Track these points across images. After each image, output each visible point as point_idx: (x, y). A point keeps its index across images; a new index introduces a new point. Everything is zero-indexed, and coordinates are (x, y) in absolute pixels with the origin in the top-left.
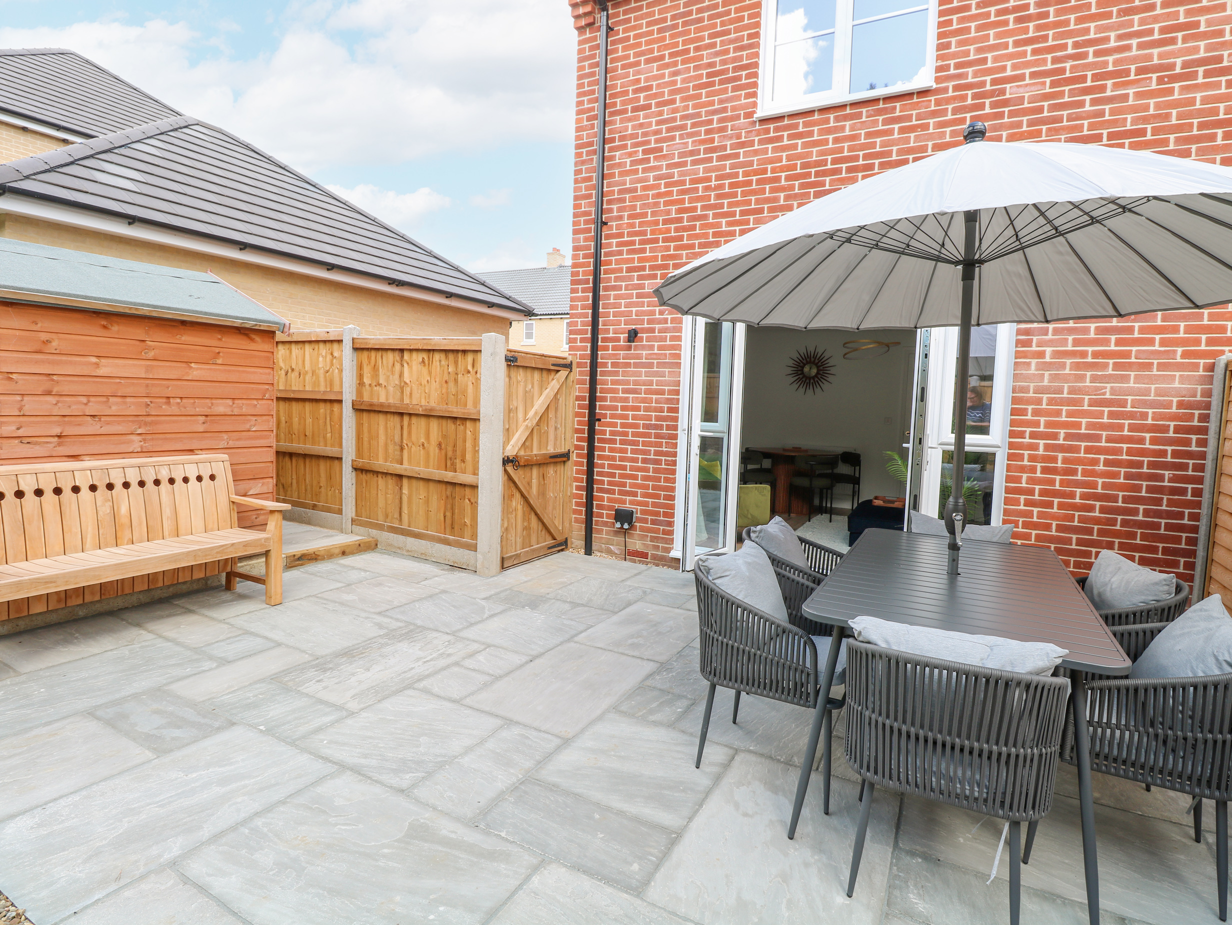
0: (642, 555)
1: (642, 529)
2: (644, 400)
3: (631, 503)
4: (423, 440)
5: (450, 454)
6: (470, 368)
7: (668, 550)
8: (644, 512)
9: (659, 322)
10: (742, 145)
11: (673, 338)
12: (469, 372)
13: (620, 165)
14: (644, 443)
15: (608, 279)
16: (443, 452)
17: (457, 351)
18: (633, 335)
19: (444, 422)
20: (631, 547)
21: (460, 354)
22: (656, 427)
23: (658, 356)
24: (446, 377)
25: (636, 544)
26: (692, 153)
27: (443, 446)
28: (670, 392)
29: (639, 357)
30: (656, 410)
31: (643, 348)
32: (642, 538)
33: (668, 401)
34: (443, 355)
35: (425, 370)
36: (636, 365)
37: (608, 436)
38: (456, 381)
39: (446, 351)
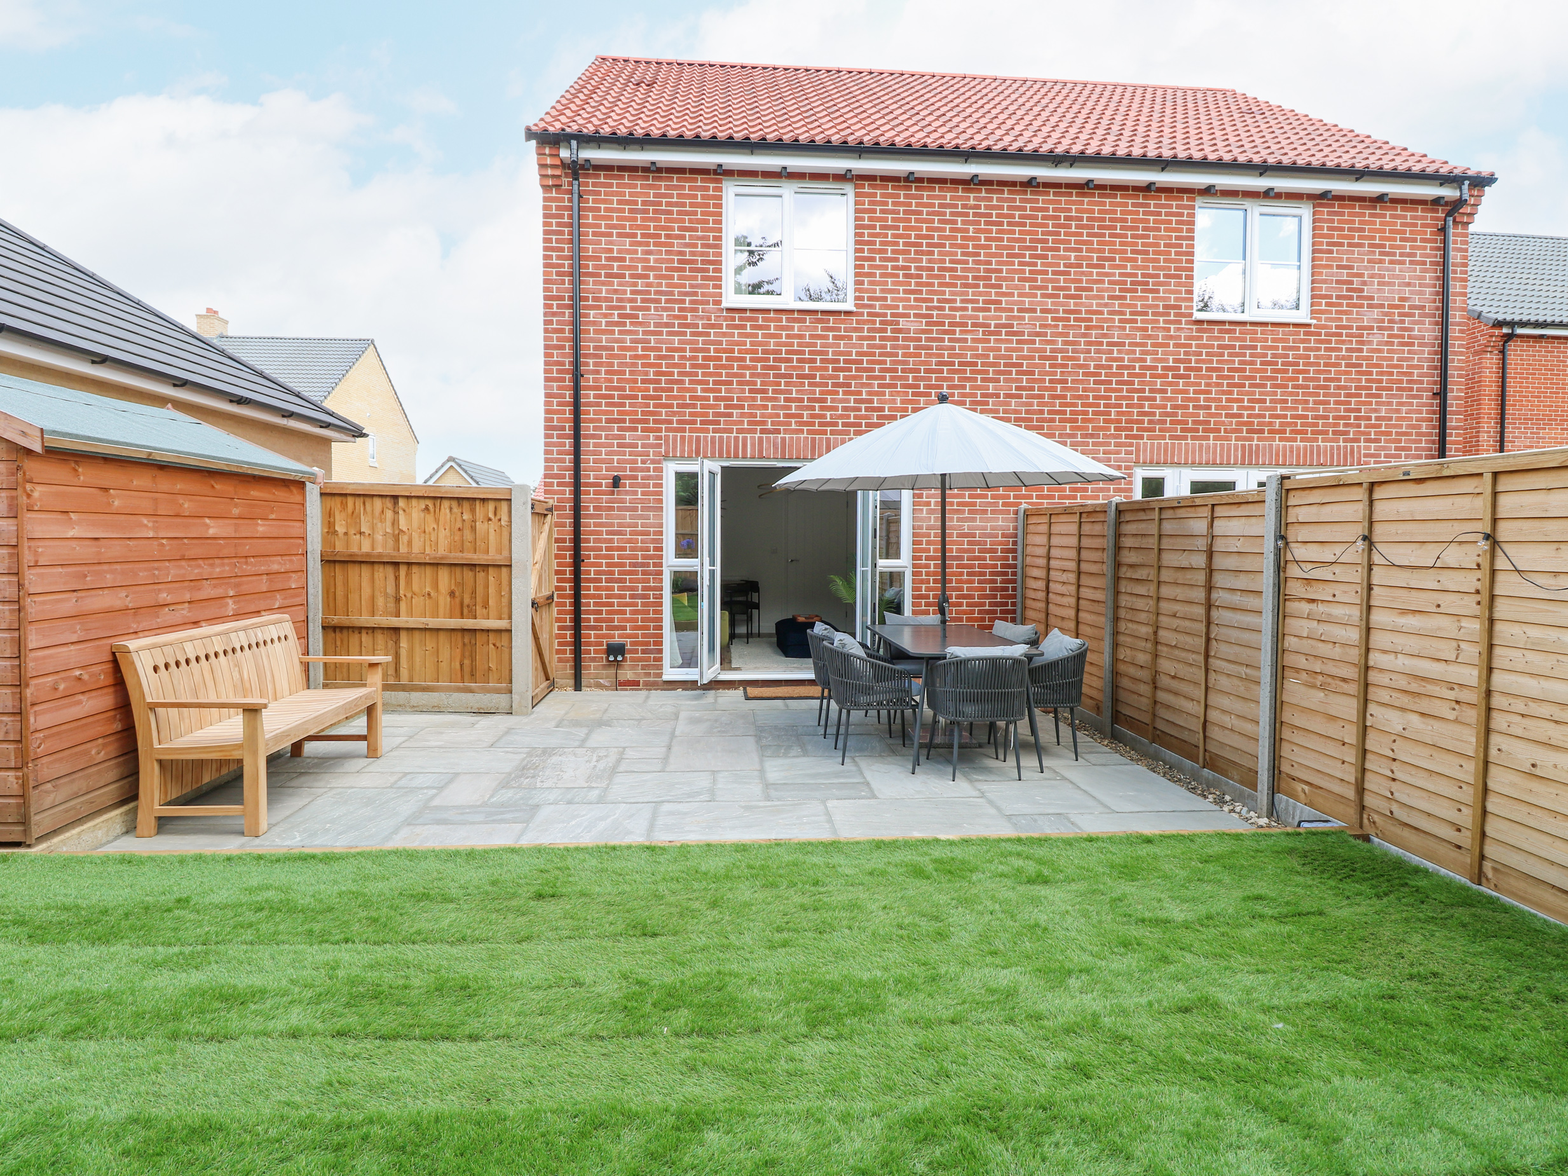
0: (634, 684)
1: (632, 659)
2: (629, 541)
3: (620, 636)
4: (428, 589)
5: (467, 601)
6: (491, 515)
7: (660, 675)
8: (632, 644)
9: (642, 470)
10: (713, 326)
11: (655, 485)
12: (490, 519)
13: (594, 323)
14: (631, 581)
15: (587, 428)
16: (458, 600)
17: (474, 499)
18: (616, 482)
19: (458, 570)
20: (621, 678)
21: (478, 502)
22: (643, 565)
23: (642, 501)
24: (459, 525)
25: (627, 674)
26: (667, 325)
27: (457, 594)
28: (655, 533)
29: (623, 501)
30: (642, 549)
31: (627, 493)
32: (633, 667)
33: (654, 541)
34: (454, 504)
35: (430, 518)
36: (619, 509)
37: (592, 576)
38: (473, 529)
39: (460, 500)
